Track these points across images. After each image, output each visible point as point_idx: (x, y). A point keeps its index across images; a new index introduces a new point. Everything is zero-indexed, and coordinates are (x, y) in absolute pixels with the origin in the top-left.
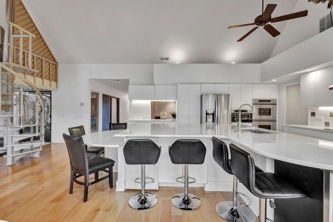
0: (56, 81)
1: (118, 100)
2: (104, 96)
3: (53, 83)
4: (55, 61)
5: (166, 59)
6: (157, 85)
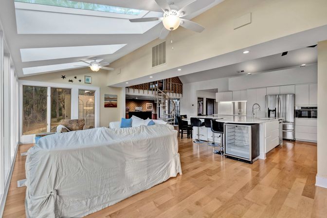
0: (182, 93)
4: (181, 83)
5: (242, 71)
6: (234, 91)
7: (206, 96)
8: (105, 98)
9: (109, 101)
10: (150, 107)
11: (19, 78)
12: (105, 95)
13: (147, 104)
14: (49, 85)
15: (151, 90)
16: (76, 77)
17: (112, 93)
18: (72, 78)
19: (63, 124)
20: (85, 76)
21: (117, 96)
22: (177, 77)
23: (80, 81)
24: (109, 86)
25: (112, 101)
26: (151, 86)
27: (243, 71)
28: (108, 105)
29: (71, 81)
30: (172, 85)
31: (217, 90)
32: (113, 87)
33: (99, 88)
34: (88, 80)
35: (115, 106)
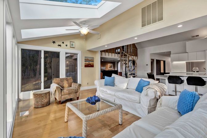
0: (137, 56)
1: (164, 62)
2: (157, 60)
3: (136, 57)
4: (137, 48)
5: (196, 36)
6: (189, 52)
7: (156, 58)
8: (85, 60)
9: (88, 62)
10: (111, 67)
11: (18, 43)
12: (85, 57)
13: (109, 65)
14: (43, 48)
15: (117, 53)
16: (63, 43)
17: (90, 55)
18: (61, 43)
19: (56, 82)
20: (70, 42)
21: (93, 58)
22: (134, 44)
23: (67, 45)
24: (87, 50)
25: (90, 62)
26: (117, 50)
27: (198, 36)
28: (87, 65)
29: (60, 45)
30: (133, 49)
31: (170, 52)
32: (91, 51)
33: (81, 51)
34: (72, 45)
35: (92, 66)
